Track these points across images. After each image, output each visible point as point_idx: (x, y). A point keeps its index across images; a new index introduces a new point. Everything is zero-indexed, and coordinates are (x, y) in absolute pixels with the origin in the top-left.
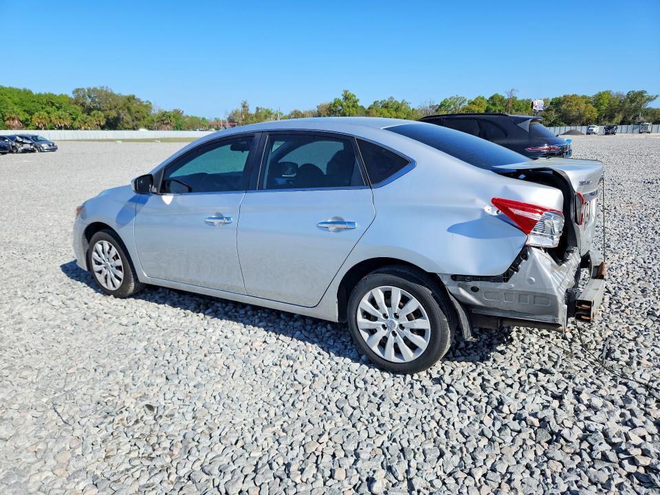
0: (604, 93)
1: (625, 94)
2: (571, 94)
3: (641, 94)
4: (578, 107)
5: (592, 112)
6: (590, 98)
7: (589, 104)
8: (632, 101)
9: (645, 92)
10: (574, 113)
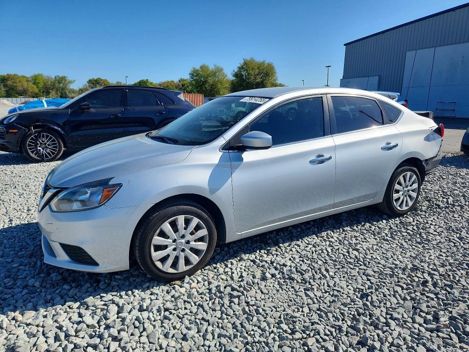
0: (38, 75)
1: (53, 77)
2: (13, 74)
3: (64, 78)
4: (21, 84)
5: (33, 88)
6: (28, 78)
7: (29, 82)
8: (59, 83)
9: (66, 77)
10: (20, 88)
